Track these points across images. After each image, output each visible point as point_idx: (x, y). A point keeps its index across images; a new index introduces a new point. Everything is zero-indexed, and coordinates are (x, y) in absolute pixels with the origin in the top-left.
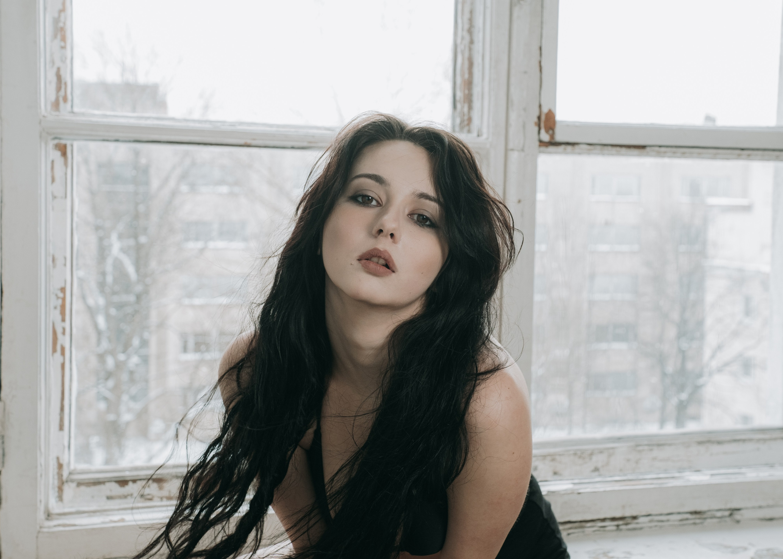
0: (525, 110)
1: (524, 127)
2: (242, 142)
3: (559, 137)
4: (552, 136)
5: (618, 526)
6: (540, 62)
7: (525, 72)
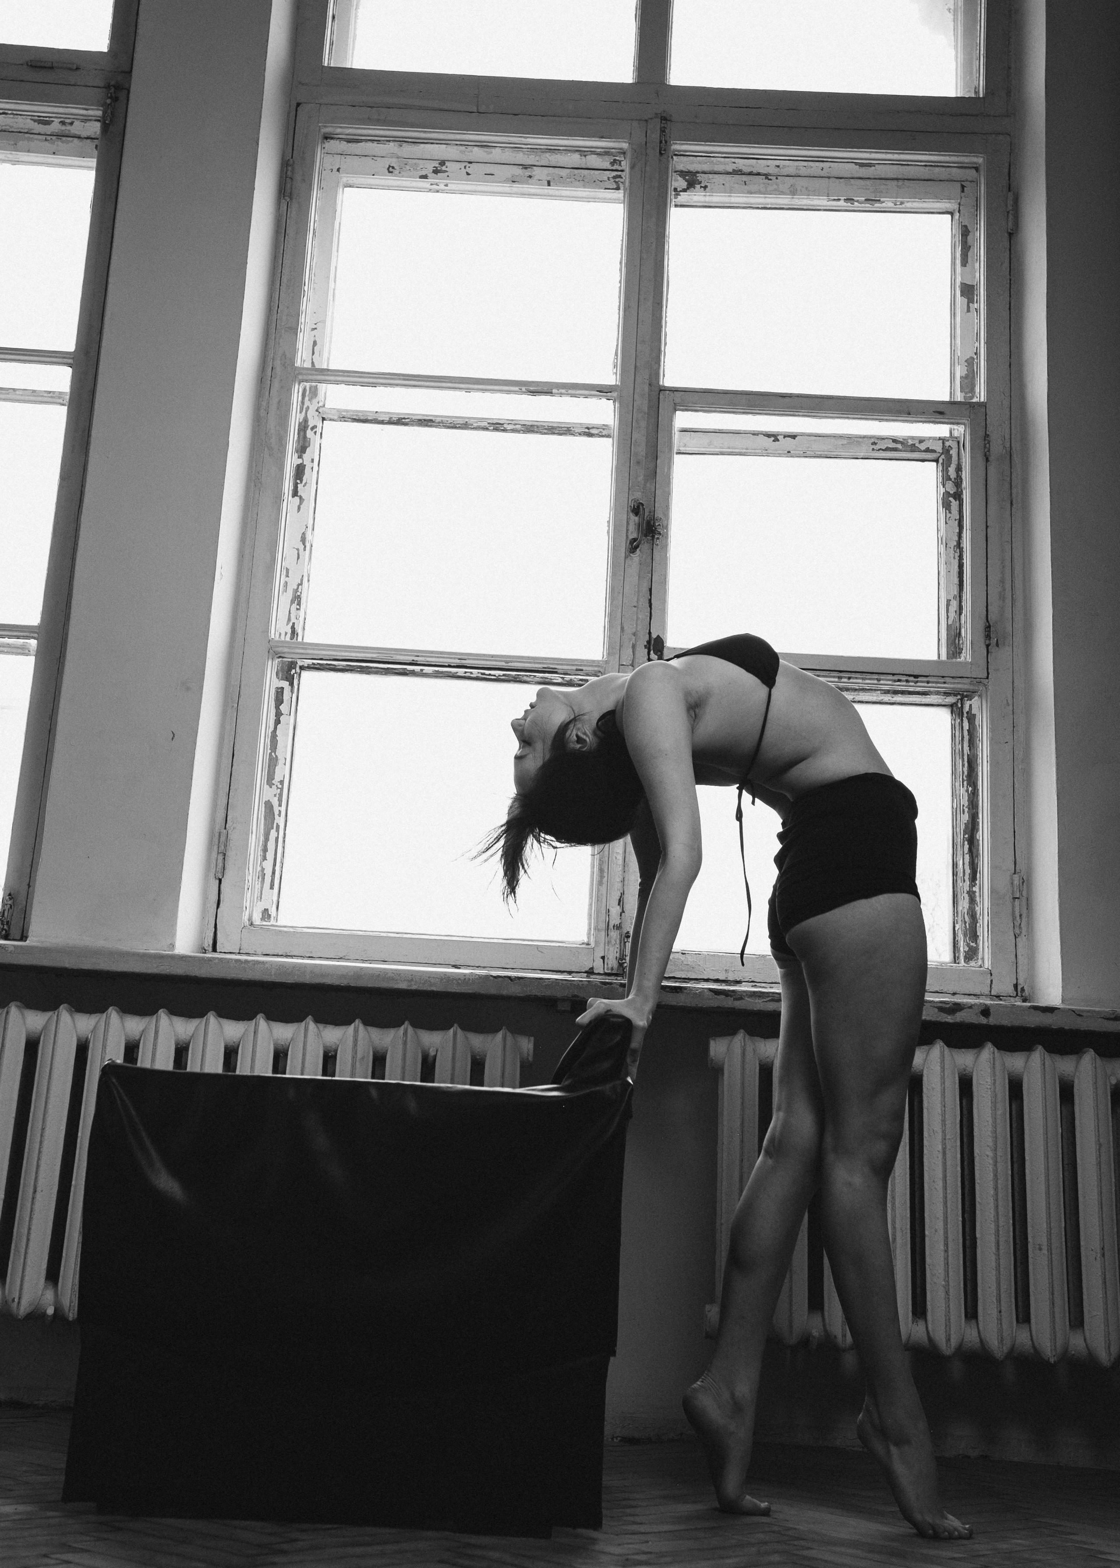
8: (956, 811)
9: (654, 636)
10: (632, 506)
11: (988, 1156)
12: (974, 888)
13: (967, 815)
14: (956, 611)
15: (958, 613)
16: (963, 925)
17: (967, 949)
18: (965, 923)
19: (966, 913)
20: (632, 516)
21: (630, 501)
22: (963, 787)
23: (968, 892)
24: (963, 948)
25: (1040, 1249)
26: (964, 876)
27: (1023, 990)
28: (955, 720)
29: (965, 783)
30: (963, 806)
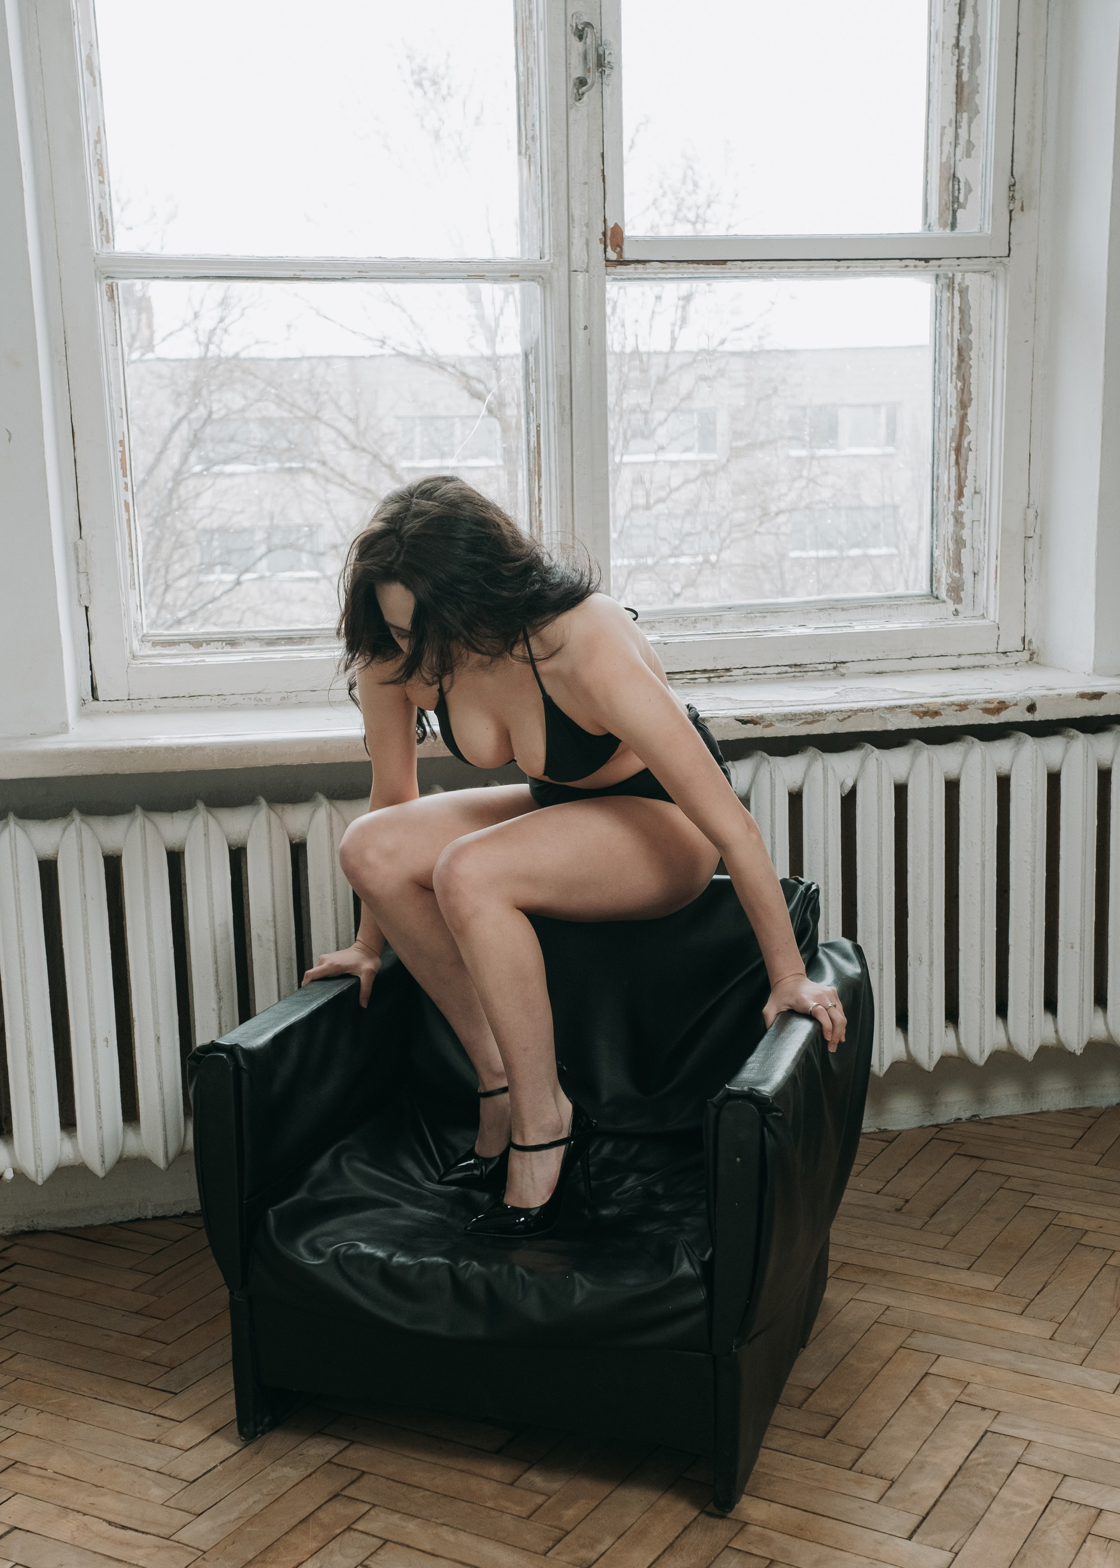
0: (587, 225)
1: (587, 244)
2: (290, 274)
3: (628, 255)
4: (620, 254)
5: (709, 678)
6: (603, 170)
7: (586, 183)
8: (940, 411)
9: (610, 225)
10: (574, 25)
11: (1026, 861)
12: (959, 507)
13: (954, 417)
14: (951, 143)
15: (953, 144)
16: (946, 553)
17: (949, 581)
18: (949, 550)
19: (950, 538)
20: (574, 40)
21: (569, 16)
22: (951, 382)
23: (953, 513)
24: (944, 579)
25: (1072, 947)
26: (949, 492)
27: (1030, 642)
28: (941, 292)
29: (954, 377)
30: (951, 407)
